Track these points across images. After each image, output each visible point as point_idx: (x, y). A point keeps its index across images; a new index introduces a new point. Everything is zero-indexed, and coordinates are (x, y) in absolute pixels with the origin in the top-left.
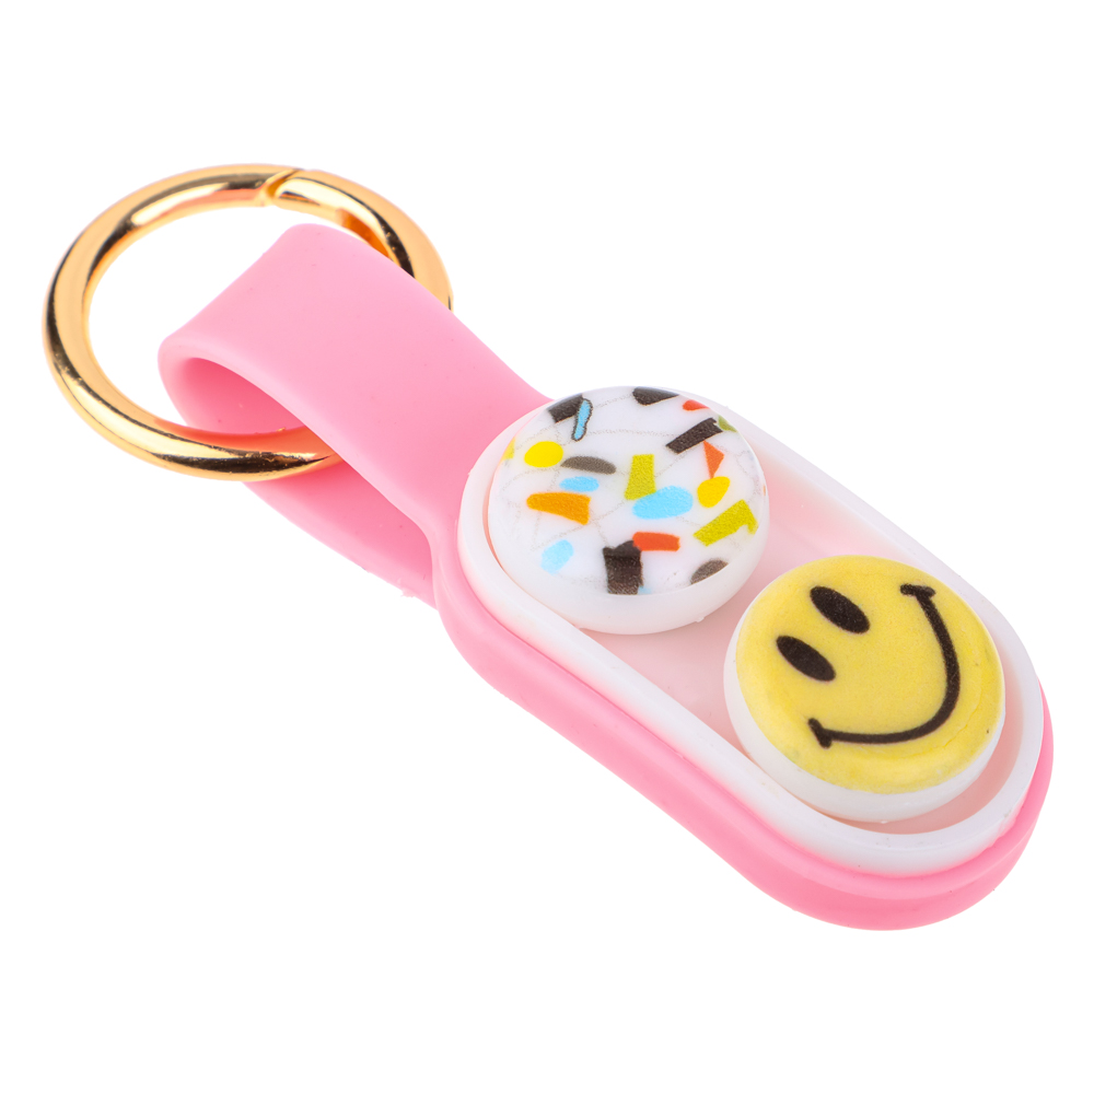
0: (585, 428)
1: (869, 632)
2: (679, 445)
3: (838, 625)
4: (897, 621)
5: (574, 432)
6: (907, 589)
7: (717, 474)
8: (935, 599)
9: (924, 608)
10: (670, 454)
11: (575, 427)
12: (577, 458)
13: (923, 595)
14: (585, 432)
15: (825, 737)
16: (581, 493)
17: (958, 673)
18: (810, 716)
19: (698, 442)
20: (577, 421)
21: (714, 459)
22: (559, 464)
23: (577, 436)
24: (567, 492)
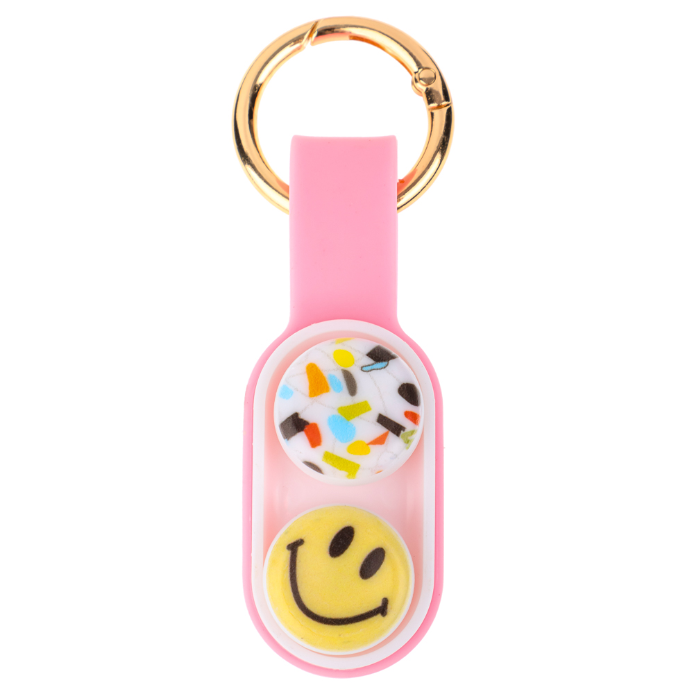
0: (371, 370)
1: (361, 579)
2: (383, 420)
3: (364, 562)
4: (368, 594)
5: (366, 366)
6: (385, 602)
7: (371, 446)
8: (379, 616)
9: (375, 610)
10: (375, 417)
11: (369, 365)
12: (351, 374)
13: (382, 610)
14: (369, 371)
15: (294, 547)
16: (330, 387)
17: (335, 625)
18: (305, 540)
19: (387, 428)
20: (372, 365)
21: (380, 441)
22: (342, 368)
23: (364, 369)
24: (327, 380)
